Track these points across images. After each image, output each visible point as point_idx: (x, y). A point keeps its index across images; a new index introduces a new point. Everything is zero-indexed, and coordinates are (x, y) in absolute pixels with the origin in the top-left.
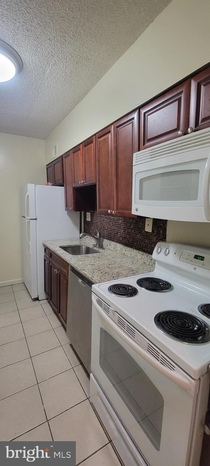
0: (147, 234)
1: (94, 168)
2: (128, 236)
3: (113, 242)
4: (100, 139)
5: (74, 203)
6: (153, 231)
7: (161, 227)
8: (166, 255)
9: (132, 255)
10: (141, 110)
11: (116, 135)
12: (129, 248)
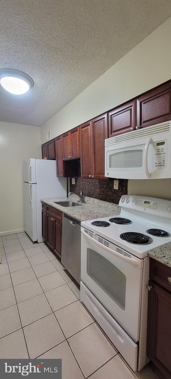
0: (115, 191)
1: (79, 148)
2: (102, 193)
3: (92, 198)
4: (83, 129)
5: (64, 171)
6: (119, 188)
7: (124, 186)
8: (127, 203)
9: (106, 206)
10: (109, 113)
11: (94, 127)
12: (103, 201)
